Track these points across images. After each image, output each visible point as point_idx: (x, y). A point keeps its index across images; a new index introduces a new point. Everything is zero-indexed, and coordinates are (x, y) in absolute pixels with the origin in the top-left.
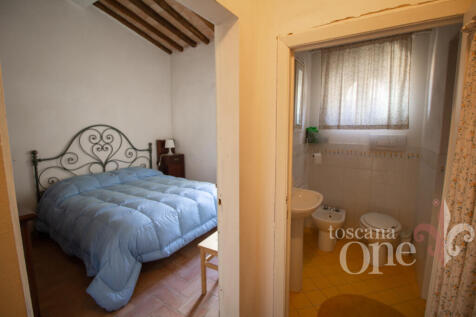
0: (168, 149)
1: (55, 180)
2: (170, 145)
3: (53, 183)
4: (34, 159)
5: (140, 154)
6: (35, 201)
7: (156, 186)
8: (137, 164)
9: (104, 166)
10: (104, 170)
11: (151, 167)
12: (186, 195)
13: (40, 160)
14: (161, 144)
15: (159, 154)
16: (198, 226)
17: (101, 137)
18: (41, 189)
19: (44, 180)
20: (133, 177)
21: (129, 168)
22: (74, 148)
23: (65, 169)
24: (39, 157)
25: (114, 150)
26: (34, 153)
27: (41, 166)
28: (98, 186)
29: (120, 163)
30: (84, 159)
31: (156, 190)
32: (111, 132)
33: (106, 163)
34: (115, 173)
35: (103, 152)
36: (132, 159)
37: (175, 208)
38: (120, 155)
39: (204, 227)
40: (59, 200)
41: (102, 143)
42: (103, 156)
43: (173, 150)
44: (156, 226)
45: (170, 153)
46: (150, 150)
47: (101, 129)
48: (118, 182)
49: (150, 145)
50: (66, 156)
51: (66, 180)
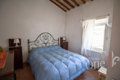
0: (63, 40)
1: (33, 48)
2: (64, 39)
3: (33, 49)
4: (29, 42)
5: (56, 41)
6: (28, 53)
7: (60, 53)
8: (55, 44)
9: (46, 44)
10: (46, 46)
11: (58, 45)
12: (71, 60)
13: (30, 42)
14: (62, 38)
15: (61, 42)
16: (75, 74)
17: (46, 36)
18: (30, 50)
19: (31, 47)
20: (53, 49)
21: (52, 45)
22: (39, 39)
23: (36, 45)
24: (30, 41)
25: (49, 40)
26: (29, 40)
27: (30, 44)
28: (44, 51)
29: (50, 44)
30: (41, 42)
31: (60, 55)
32: (48, 35)
33: (47, 43)
34: (49, 47)
35: (46, 40)
36: (53, 43)
37: (67, 66)
38: (50, 42)
39: (78, 74)
40: (33, 55)
41: (46, 38)
42: (46, 41)
43: (65, 40)
44: (60, 75)
45: (64, 42)
46: (58, 40)
47: (46, 34)
48: (49, 50)
49: (59, 39)
50: (37, 41)
51: (36, 48)
